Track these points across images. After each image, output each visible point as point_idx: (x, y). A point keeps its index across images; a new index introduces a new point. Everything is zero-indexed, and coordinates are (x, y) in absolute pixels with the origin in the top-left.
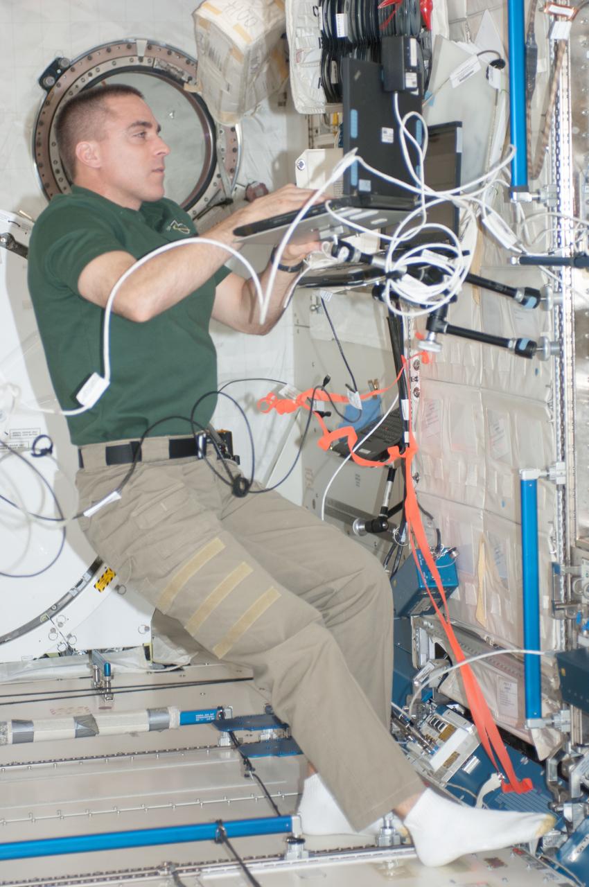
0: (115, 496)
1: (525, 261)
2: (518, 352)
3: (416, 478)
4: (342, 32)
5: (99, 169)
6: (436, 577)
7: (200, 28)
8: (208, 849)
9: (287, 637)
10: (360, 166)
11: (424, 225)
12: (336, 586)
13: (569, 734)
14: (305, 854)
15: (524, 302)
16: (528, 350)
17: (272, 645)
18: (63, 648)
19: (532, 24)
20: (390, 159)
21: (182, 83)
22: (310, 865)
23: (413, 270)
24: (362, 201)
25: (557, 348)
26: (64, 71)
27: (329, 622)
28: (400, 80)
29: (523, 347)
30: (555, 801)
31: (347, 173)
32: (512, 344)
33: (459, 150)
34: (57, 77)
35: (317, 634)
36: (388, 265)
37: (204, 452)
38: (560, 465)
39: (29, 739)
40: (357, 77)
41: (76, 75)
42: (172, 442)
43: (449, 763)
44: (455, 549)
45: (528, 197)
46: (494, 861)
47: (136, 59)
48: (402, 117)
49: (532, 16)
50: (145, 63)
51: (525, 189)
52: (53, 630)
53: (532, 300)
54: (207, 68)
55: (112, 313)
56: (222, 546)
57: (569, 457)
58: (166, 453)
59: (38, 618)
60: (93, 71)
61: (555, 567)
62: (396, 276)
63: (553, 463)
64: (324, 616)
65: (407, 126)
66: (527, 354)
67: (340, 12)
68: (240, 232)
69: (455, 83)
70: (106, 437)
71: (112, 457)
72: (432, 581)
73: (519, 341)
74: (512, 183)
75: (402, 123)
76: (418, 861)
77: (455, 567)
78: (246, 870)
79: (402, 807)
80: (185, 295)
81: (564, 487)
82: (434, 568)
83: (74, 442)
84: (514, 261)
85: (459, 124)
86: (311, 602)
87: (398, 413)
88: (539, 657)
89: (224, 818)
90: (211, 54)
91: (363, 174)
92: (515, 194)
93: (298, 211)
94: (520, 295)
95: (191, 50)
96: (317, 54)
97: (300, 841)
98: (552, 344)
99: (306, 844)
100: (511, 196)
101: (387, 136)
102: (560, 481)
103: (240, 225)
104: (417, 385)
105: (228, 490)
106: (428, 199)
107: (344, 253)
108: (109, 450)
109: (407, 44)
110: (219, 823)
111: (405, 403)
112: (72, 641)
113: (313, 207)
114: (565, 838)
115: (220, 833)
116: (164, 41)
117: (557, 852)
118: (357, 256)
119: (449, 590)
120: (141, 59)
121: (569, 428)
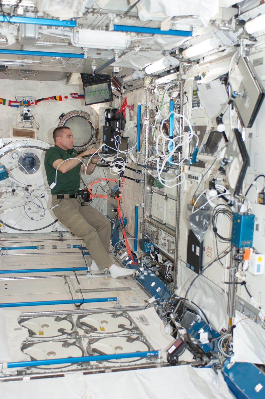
0: (57, 205)
1: (138, 165)
2: (136, 181)
3: (121, 203)
4: (109, 117)
5: (61, 143)
6: (123, 222)
7: (91, 109)
8: (72, 272)
9: (89, 233)
10: (106, 146)
11: (117, 157)
12: (100, 224)
13: (142, 255)
14: (90, 274)
15: (137, 173)
16: (138, 181)
17: (86, 235)
18: (55, 230)
19: (142, 120)
20: (112, 145)
21: (87, 119)
22: (91, 276)
23: (116, 166)
24: (106, 153)
25: (144, 181)
26: (64, 116)
27: (98, 231)
28: (115, 130)
29: (137, 181)
30: (139, 267)
31: (103, 147)
32: (135, 180)
33: (128, 142)
34: (63, 117)
35: (95, 233)
36: (111, 164)
37: (77, 197)
38: (143, 204)
39: (43, 249)
40: (106, 129)
41: (66, 117)
42: (70, 195)
43: (124, 258)
44: (126, 217)
45: (139, 152)
46: (126, 278)
47: (78, 114)
48: (115, 137)
49: (142, 118)
50: (80, 115)
51: (139, 151)
52: (53, 227)
53: (139, 172)
54: (92, 117)
55: (58, 170)
56: (78, 216)
57: (145, 202)
58: (69, 197)
59: (50, 224)
60: (70, 116)
61: (141, 223)
62: (112, 167)
63: (142, 203)
64: (97, 230)
65: (116, 138)
66: (138, 182)
67: (109, 113)
68: (83, 157)
69: (129, 129)
70: (57, 194)
71: (58, 197)
72: (122, 223)
73: (137, 180)
74: (137, 149)
75: (115, 138)
76: (111, 277)
77: (127, 221)
78: (77, 277)
79: (109, 267)
80: (72, 168)
81: (144, 208)
82: (122, 221)
83: (52, 194)
84: (136, 165)
85: (128, 137)
86: (94, 227)
87: (119, 190)
88: (137, 240)
89: (75, 267)
90: (93, 114)
91: (106, 147)
92: (137, 152)
93: (93, 154)
94: (137, 171)
95: (89, 113)
96: (105, 121)
97: (89, 272)
98: (143, 181)
99: (91, 273)
100: (136, 152)
101: (112, 140)
102: (143, 207)
103: (83, 155)
104: (122, 185)
105: (80, 205)
106: (120, 152)
107: (103, 162)
108: (58, 196)
109: (117, 123)
110: (74, 268)
111: (120, 188)
112: (57, 229)
113: (96, 153)
114: (140, 274)
115: (74, 269)
116: (84, 111)
117: (138, 276)
118: (106, 162)
119: (125, 225)
120: (79, 114)
121: (145, 197)
